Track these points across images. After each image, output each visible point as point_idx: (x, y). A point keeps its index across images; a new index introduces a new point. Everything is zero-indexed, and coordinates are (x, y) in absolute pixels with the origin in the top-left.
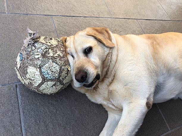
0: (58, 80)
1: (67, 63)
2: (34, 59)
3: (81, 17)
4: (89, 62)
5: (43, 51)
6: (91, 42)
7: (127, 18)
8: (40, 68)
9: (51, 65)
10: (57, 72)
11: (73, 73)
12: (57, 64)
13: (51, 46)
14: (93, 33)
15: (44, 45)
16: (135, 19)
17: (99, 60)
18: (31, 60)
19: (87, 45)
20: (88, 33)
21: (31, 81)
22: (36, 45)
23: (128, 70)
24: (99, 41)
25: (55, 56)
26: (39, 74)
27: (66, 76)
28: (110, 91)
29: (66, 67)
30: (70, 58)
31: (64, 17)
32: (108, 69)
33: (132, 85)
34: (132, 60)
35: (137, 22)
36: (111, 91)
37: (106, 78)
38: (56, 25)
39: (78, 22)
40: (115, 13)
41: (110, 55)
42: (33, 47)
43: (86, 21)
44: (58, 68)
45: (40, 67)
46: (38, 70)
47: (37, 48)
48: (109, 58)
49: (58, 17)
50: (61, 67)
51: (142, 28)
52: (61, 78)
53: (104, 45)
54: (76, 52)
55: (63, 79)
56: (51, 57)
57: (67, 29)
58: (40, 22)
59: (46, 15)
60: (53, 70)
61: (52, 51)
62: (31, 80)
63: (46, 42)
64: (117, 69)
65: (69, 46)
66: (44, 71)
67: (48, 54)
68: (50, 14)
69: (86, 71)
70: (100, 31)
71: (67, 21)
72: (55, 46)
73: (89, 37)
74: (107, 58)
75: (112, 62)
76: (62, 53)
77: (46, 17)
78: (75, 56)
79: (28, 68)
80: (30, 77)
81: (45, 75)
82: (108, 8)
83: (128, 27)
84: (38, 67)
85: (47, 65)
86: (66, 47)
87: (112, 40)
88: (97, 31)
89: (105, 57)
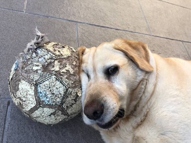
0: (60, 108)
1: (78, 84)
2: (31, 71)
3: (112, 28)
4: (111, 88)
5: (46, 61)
6: (119, 60)
7: (170, 38)
8: (36, 85)
9: (53, 84)
10: (60, 96)
11: (84, 101)
12: (62, 84)
13: (59, 55)
14: (124, 47)
15: (50, 53)
16: (181, 41)
17: (127, 88)
18: (26, 71)
19: (111, 63)
20: (116, 45)
21: (21, 102)
22: (39, 51)
23: (169, 111)
24: (131, 60)
25: (61, 71)
26: (33, 94)
27: (73, 104)
28: (135, 138)
29: (75, 90)
30: (84, 78)
31: (91, 26)
32: (138, 103)
33: (172, 136)
34: (178, 96)
35: (183, 45)
36: (138, 137)
37: (133, 115)
38: (79, 34)
39: (108, 34)
40: (155, 30)
41: (145, 83)
42: (34, 54)
43: (117, 34)
44: (62, 90)
45: (36, 83)
46: (33, 88)
47: (39, 55)
48: (143, 87)
49: (84, 24)
50: (67, 90)
51: (188, 54)
52: (64, 106)
53: (137, 65)
54: (95, 70)
55: (67, 107)
56: (56, 72)
57: (92, 40)
58: (60, 28)
59: (69, 21)
60: (54, 92)
61: (59, 64)
62: (22, 100)
63: (55, 49)
64: (152, 106)
65: (86, 61)
66: (41, 92)
67: (52, 67)
68: (74, 20)
69: (102, 102)
70: (134, 46)
71: (94, 31)
72: (65, 57)
73: (116, 51)
74: (140, 86)
75: (146, 94)
76: (73, 69)
77: (70, 23)
78: (92, 76)
79: (20, 83)
80: (20, 96)
81: (41, 98)
82: (147, 23)
83: (170, 49)
84: (33, 83)
85: (47, 82)
86: (81, 62)
87: (151, 62)
88: (130, 45)
89: (136, 84)
